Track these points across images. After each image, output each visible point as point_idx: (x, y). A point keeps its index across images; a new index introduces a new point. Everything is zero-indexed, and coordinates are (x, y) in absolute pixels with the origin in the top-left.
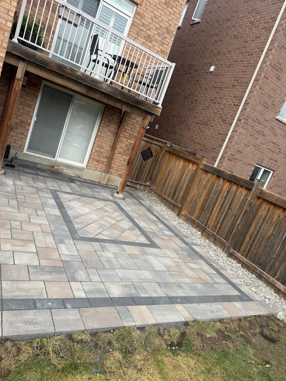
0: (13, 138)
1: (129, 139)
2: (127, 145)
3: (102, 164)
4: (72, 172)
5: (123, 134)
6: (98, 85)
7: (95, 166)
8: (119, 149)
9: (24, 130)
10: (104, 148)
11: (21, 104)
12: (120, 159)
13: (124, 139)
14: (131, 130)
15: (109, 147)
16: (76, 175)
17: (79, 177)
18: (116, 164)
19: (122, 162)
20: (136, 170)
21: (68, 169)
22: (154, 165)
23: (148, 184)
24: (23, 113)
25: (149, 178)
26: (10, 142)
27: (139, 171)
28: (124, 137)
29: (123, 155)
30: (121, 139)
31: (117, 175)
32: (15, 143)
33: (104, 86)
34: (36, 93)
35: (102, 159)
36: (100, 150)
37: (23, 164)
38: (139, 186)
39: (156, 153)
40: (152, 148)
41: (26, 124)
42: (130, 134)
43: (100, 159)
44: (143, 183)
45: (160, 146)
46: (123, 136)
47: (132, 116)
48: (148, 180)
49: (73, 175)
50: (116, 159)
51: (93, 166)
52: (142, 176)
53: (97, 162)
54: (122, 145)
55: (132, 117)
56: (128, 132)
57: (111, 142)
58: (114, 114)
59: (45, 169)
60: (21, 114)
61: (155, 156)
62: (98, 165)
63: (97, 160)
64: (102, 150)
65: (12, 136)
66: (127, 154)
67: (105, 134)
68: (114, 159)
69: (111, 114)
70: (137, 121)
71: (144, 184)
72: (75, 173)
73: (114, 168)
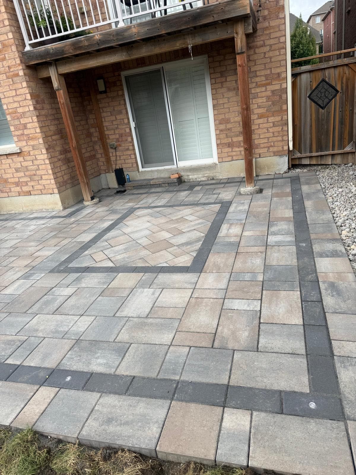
0: (122, 158)
1: (269, 84)
2: (268, 98)
3: (239, 147)
4: (200, 176)
5: (254, 82)
6: (127, 34)
7: (229, 154)
8: (256, 111)
9: (127, 145)
10: (232, 121)
11: (111, 115)
12: (265, 125)
13: (258, 90)
14: (265, 69)
15: (238, 115)
16: (208, 177)
17: (213, 179)
18: (261, 137)
19: (271, 130)
20: (311, 134)
21: (195, 173)
22: (348, 108)
23: (348, 149)
24: (117, 125)
25: (346, 136)
26: (121, 164)
27: (318, 131)
28: (258, 86)
29: (268, 117)
30: (253, 92)
31: (272, 155)
32: (126, 163)
33: (134, 30)
34: (120, 93)
35: (235, 139)
36: (226, 126)
37: (136, 185)
38: (330, 160)
39: (342, 83)
40: (329, 79)
41: (126, 136)
42: (266, 76)
43: (232, 140)
44: (336, 152)
45: (347, 65)
46: (254, 85)
47: (256, 43)
48: (346, 141)
49: (204, 179)
50: (259, 128)
51: (226, 155)
52: (330, 139)
53: (229, 147)
54: (260, 100)
55: (257, 45)
56: (260, 74)
57: (238, 106)
58: (225, 60)
59: (160, 183)
60: (116, 126)
61: (342, 89)
62: (232, 151)
63: (229, 144)
64: (229, 126)
65: (120, 156)
66: (274, 111)
67: (223, 98)
68: (256, 131)
69: (220, 62)
70: (271, 46)
71: (340, 151)
72: (206, 175)
73: (262, 146)
